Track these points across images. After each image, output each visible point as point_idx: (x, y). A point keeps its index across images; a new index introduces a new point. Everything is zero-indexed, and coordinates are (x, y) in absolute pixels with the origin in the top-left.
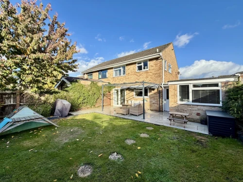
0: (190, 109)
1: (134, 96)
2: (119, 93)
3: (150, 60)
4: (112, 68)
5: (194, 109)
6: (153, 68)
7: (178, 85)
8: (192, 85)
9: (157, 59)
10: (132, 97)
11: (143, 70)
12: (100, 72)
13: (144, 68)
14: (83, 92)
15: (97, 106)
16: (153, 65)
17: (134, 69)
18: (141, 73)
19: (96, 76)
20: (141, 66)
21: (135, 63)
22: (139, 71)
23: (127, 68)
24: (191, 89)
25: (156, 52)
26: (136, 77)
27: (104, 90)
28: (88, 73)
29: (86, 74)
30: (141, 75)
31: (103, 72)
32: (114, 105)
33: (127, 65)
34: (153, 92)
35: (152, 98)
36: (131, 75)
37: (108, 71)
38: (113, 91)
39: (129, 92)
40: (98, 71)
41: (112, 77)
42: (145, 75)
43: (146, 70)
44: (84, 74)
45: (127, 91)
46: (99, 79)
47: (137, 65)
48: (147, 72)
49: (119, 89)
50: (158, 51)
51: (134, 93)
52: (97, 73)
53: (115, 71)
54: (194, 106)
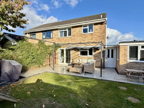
0: (139, 66)
1: (80, 55)
2: (65, 52)
3: (96, 24)
4: (57, 29)
5: (141, 66)
6: (97, 31)
7: (129, 46)
8: (141, 46)
9: (101, 23)
10: (77, 56)
11: (88, 32)
12: (44, 32)
13: (89, 31)
14: (32, 51)
15: (44, 65)
16: (98, 29)
17: (80, 31)
18: (87, 35)
19: (39, 36)
20: (87, 29)
21: (81, 26)
22: (84, 33)
23: (72, 30)
24: (140, 49)
25: (100, 18)
26: (82, 38)
27: (51, 49)
28: (30, 33)
29: (29, 33)
30: (86, 37)
31: (47, 32)
32: (59, 63)
33: (73, 27)
34: (97, 52)
35: (96, 57)
36: (77, 36)
37: (54, 32)
38: (59, 51)
39: (75, 52)
40: (42, 32)
41: (57, 37)
42: (90, 37)
43: (91, 32)
44: (26, 34)
45: (73, 51)
46: (43, 39)
47: (83, 28)
48: (92, 34)
49: (65, 49)
50: (101, 17)
51: (79, 53)
52: (41, 33)
53: (60, 32)
54: (141, 64)
